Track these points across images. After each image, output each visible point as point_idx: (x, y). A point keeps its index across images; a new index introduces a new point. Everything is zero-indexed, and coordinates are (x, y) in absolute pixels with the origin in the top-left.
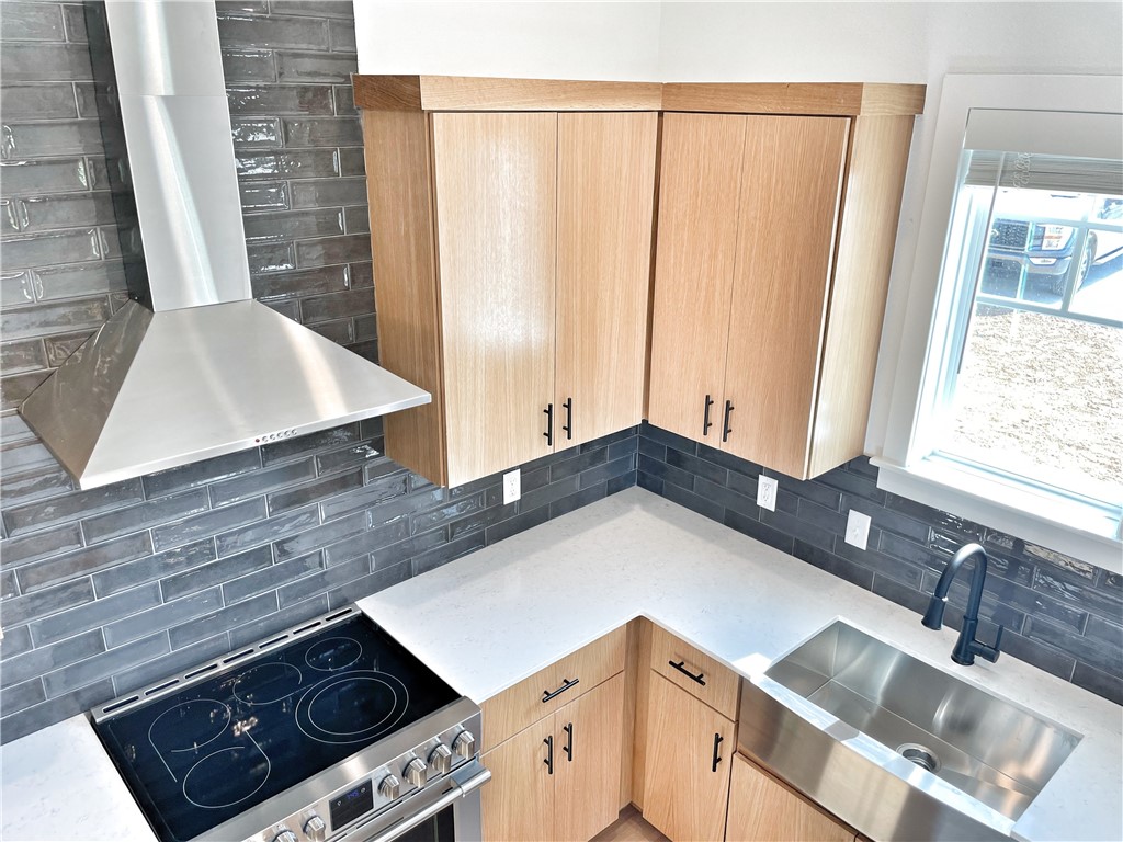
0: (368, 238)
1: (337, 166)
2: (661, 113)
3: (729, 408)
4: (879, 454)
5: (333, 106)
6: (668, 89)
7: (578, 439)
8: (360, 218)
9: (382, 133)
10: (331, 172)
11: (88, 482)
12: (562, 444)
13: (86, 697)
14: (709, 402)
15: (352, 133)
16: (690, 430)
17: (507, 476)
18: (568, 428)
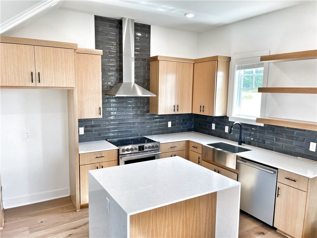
0: (150, 79)
1: (146, 69)
2: (194, 64)
3: (203, 107)
4: (229, 115)
5: (147, 61)
6: (195, 60)
7: (179, 113)
8: (149, 77)
9: (152, 64)
10: (145, 70)
11: (117, 95)
12: (176, 113)
13: (106, 138)
14: (201, 107)
15: (149, 65)
16: (198, 113)
17: (169, 122)
18: (178, 110)
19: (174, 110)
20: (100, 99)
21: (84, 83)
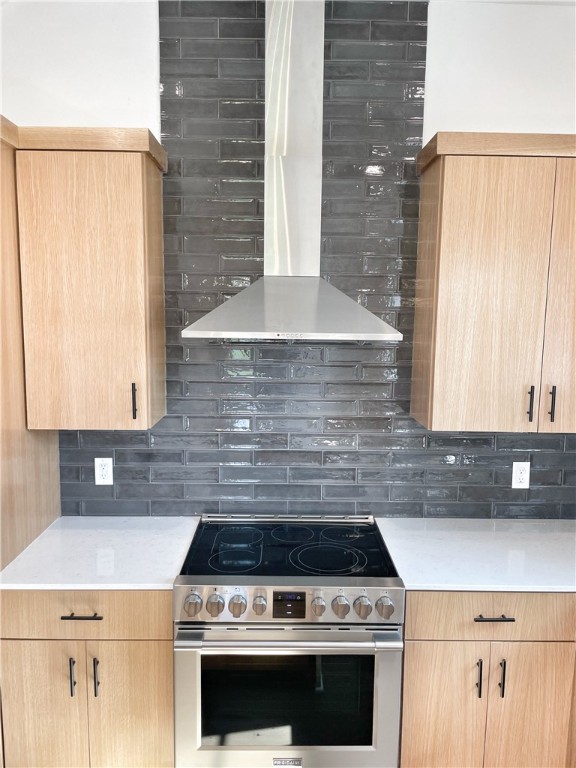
1: (399, 211)
7: (564, 427)
10: (394, 215)
12: (544, 428)
13: (205, 507)
15: (414, 191)
17: (516, 465)
18: (552, 413)
19: (530, 413)
20: (136, 348)
21: (65, 280)
